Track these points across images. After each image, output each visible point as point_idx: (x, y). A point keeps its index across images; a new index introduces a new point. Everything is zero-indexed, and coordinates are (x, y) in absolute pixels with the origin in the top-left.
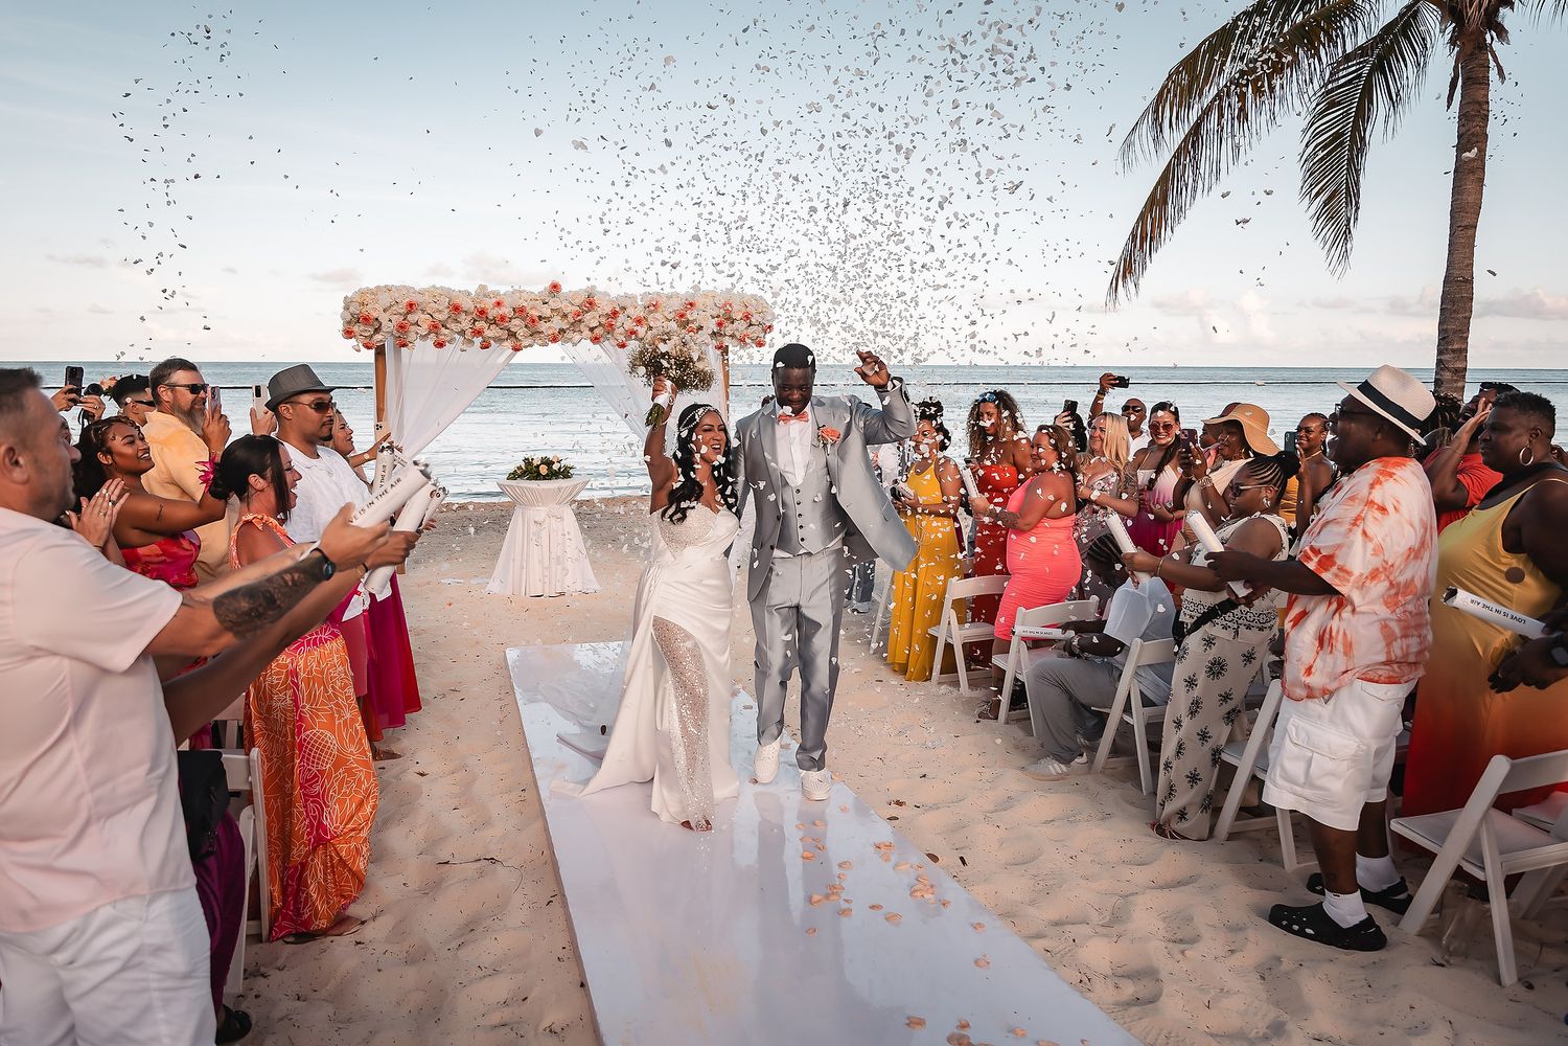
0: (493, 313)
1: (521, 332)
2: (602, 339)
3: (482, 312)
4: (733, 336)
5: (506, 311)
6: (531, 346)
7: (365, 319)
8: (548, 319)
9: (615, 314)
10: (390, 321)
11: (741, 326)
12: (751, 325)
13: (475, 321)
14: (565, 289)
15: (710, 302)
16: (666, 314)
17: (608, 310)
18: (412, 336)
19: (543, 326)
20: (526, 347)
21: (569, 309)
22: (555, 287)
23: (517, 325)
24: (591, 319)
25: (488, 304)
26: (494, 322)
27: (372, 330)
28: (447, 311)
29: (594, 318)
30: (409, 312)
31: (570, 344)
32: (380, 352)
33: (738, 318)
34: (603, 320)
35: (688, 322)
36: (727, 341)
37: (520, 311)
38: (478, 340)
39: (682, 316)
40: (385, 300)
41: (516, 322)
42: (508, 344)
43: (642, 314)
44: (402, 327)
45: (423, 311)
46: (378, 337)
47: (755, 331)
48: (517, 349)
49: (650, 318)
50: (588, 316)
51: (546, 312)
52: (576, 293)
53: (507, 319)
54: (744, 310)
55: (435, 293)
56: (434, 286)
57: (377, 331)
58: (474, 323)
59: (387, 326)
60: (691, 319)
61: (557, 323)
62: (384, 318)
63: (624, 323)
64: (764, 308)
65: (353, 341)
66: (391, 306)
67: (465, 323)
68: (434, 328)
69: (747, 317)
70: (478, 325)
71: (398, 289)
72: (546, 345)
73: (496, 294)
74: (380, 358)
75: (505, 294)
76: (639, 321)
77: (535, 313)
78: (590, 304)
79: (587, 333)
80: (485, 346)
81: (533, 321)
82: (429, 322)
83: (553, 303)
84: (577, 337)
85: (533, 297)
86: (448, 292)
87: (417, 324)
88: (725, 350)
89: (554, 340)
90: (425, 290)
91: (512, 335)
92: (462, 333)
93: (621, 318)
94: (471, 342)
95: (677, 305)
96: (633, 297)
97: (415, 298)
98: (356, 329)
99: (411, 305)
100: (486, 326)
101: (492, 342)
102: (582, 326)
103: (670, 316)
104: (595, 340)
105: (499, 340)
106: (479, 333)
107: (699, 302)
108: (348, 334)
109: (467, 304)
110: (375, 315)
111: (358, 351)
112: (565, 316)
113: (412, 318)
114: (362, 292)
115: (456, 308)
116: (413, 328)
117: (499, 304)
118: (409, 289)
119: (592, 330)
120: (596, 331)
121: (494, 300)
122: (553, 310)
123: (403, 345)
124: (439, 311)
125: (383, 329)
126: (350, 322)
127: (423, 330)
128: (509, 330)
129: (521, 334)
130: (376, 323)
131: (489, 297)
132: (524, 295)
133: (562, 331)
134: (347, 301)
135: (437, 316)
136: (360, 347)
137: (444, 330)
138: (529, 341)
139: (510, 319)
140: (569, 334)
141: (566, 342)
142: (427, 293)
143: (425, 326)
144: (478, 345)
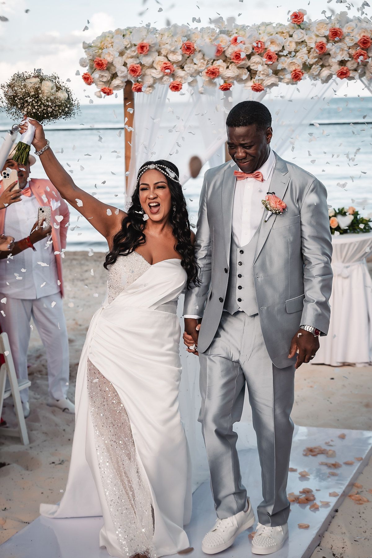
0: (229, 52)
1: (262, 70)
2: (353, 74)
3: (220, 50)
5: (244, 47)
6: (273, 85)
7: (101, 64)
8: (292, 54)
9: (365, 43)
10: (125, 65)
13: (213, 60)
17: (357, 39)
18: (148, 80)
19: (284, 62)
22: (297, 18)
23: (256, 62)
24: (339, 51)
25: (224, 41)
27: (107, 75)
28: (180, 52)
29: (343, 49)
30: (143, 55)
31: (318, 81)
32: (129, 98)
34: (354, 52)
37: (259, 47)
38: (220, 81)
40: (121, 43)
42: (251, 83)
44: (135, 70)
45: (159, 54)
46: (116, 82)
50: (335, 48)
51: (290, 46)
52: (322, 23)
53: (245, 57)
57: (114, 76)
58: (212, 63)
59: (122, 71)
61: (303, 57)
62: (119, 62)
66: (127, 49)
67: (202, 64)
68: (169, 70)
70: (217, 64)
71: (139, 30)
72: (292, 83)
75: (248, 29)
77: (273, 49)
78: (338, 33)
79: (336, 67)
80: (226, 88)
81: (271, 58)
82: (163, 64)
83: (297, 36)
84: (325, 72)
87: (152, 67)
89: (297, 77)
91: (252, 73)
94: (210, 84)
97: (149, 39)
98: (95, 75)
99: (143, 47)
100: (225, 65)
101: (234, 82)
102: (330, 60)
104: (343, 74)
105: (238, 79)
106: (213, 73)
108: (87, 80)
109: (203, 43)
110: (109, 59)
112: (311, 49)
113: (146, 61)
114: (104, 37)
115: (188, 49)
116: (148, 72)
117: (236, 40)
122: (298, 43)
123: (139, 90)
124: (174, 52)
125: (119, 74)
126: (91, 67)
127: (156, 73)
128: (249, 69)
129: (262, 73)
130: (112, 68)
131: (228, 33)
132: (269, 29)
133: (307, 67)
134: (87, 47)
135: (172, 57)
136: (102, 93)
137: (180, 73)
138: (273, 79)
139: (249, 57)
140: (315, 69)
141: (315, 77)
142: (166, 34)
143: (159, 68)
144: (218, 86)
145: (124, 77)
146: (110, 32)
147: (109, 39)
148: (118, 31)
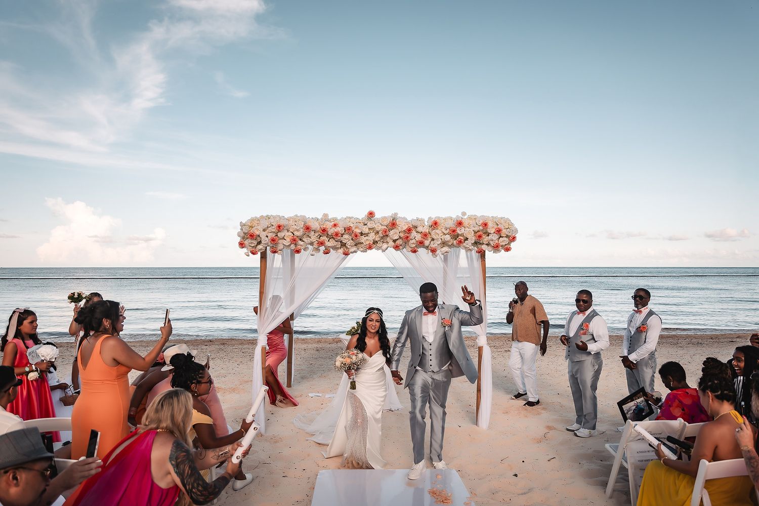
0: (331, 231)
1: (349, 243)
2: (401, 247)
3: (324, 230)
4: (488, 245)
5: (340, 229)
6: (355, 252)
7: (251, 236)
8: (367, 235)
9: (409, 230)
10: (267, 236)
11: (494, 237)
12: (501, 237)
13: (321, 236)
14: (378, 216)
15: (472, 222)
16: (444, 230)
17: (405, 228)
18: (280, 247)
19: (363, 239)
20: (352, 253)
21: (380, 228)
22: (371, 214)
23: (346, 238)
24: (394, 234)
25: (328, 225)
26: (331, 237)
27: (255, 242)
28: (302, 230)
29: (396, 233)
30: (279, 231)
31: (380, 251)
32: (264, 256)
33: (492, 232)
34: (402, 235)
35: (458, 235)
36: (484, 247)
37: (348, 230)
38: (322, 248)
39: (454, 231)
40: (265, 224)
41: (346, 236)
42: (341, 251)
43: (427, 231)
44: (273, 240)
45: (288, 231)
46: (260, 247)
47: (504, 241)
48: (346, 254)
49: (433, 233)
50: (392, 232)
51: (365, 230)
52: (384, 218)
53: (340, 235)
54: (496, 227)
55: (296, 219)
56: (296, 216)
57: (259, 243)
58: (319, 238)
59: (265, 240)
60: (460, 233)
61: (372, 237)
62: (263, 235)
63: (416, 236)
64: (510, 225)
65: (245, 250)
66: (268, 227)
67: (314, 237)
68: (294, 241)
69: (499, 231)
70: (322, 238)
71: (274, 217)
72: (365, 251)
73: (335, 219)
74: (263, 260)
75: (340, 219)
76: (425, 235)
77: (358, 231)
78: (393, 225)
79: (391, 243)
80: (326, 252)
81: (356, 236)
82: (291, 237)
83: (370, 225)
84: (385, 246)
85: (358, 221)
86: (303, 218)
87: (283, 238)
88: (482, 254)
89: (370, 248)
90: (291, 218)
91: (343, 245)
92: (312, 244)
93: (414, 234)
94: (317, 250)
95: (451, 224)
96: (422, 220)
97: (282, 223)
98: (247, 242)
99: (279, 227)
100: (327, 239)
101: (331, 249)
102: (388, 239)
103: (446, 232)
104: (397, 248)
105: (335, 248)
106: (322, 244)
107: (465, 223)
108: (242, 245)
109: (315, 226)
110: (257, 233)
111: (248, 256)
112: (378, 232)
113: (280, 235)
114: (252, 220)
115: (308, 228)
116: (281, 241)
117: (335, 225)
118: (280, 218)
119: (394, 241)
120: (398, 242)
121: (333, 223)
122: (370, 229)
123: (275, 252)
124: (298, 230)
125: (263, 242)
126: (243, 238)
127: (287, 243)
128: (341, 242)
129: (349, 244)
130: (258, 238)
131: (329, 221)
132: (352, 220)
133: (375, 242)
134: (242, 225)
135: (296, 233)
136: (250, 254)
137: (300, 243)
138: (354, 249)
139: (342, 235)
140: (380, 244)
141: (378, 249)
142: (291, 220)
143: (288, 240)
144: (322, 251)
145: (266, 244)
146: (256, 217)
147: (255, 221)
148: (262, 217)
